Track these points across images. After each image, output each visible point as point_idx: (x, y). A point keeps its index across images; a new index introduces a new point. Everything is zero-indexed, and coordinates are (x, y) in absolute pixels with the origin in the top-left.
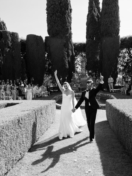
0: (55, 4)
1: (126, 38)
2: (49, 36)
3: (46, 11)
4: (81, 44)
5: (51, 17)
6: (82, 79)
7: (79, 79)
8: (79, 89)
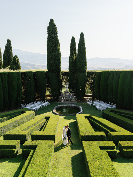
0: (52, 55)
1: (90, 72)
2: (47, 70)
3: (46, 58)
4: (65, 72)
5: (50, 61)
6: (66, 94)
7: (65, 94)
8: (65, 100)
